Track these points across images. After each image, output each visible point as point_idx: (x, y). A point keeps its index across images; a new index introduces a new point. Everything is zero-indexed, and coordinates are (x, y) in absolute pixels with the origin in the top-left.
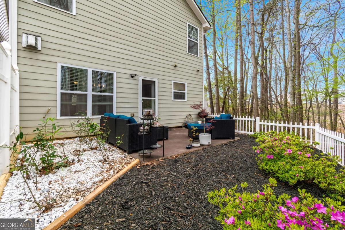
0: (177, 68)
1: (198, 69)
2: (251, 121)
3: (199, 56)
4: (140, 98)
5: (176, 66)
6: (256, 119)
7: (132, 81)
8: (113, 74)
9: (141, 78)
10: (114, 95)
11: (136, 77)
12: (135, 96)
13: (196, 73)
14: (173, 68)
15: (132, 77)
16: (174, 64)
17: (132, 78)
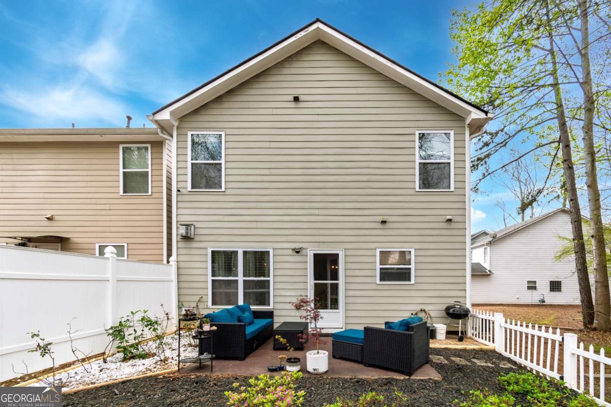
0: (388, 225)
1: (448, 217)
2: (553, 342)
3: (452, 189)
4: (311, 282)
5: (384, 222)
6: (563, 338)
7: (298, 258)
8: (269, 251)
9: (312, 253)
10: (271, 279)
11: (304, 252)
12: (302, 279)
13: (445, 225)
14: (379, 225)
15: (298, 252)
16: (381, 219)
17: (296, 254)
